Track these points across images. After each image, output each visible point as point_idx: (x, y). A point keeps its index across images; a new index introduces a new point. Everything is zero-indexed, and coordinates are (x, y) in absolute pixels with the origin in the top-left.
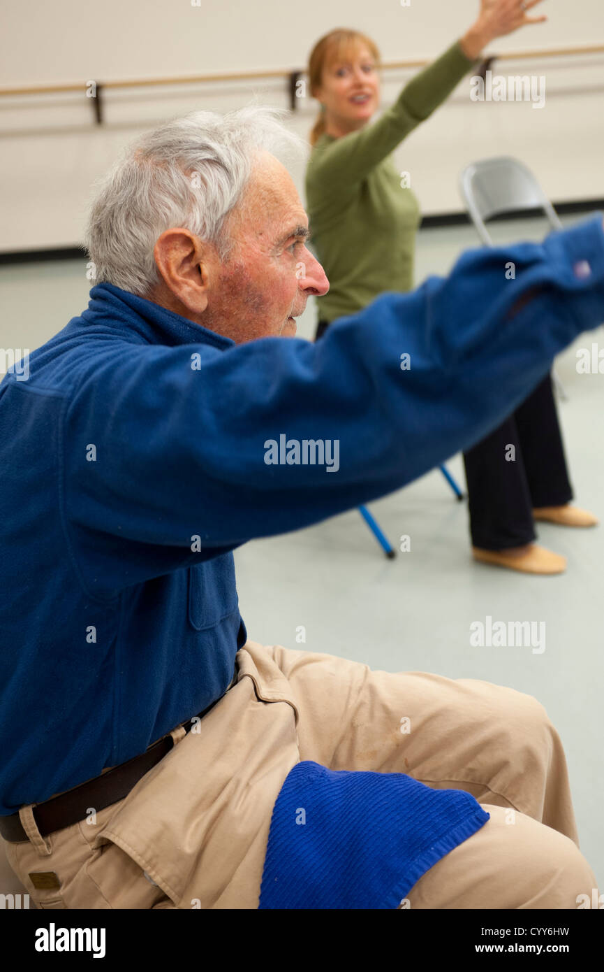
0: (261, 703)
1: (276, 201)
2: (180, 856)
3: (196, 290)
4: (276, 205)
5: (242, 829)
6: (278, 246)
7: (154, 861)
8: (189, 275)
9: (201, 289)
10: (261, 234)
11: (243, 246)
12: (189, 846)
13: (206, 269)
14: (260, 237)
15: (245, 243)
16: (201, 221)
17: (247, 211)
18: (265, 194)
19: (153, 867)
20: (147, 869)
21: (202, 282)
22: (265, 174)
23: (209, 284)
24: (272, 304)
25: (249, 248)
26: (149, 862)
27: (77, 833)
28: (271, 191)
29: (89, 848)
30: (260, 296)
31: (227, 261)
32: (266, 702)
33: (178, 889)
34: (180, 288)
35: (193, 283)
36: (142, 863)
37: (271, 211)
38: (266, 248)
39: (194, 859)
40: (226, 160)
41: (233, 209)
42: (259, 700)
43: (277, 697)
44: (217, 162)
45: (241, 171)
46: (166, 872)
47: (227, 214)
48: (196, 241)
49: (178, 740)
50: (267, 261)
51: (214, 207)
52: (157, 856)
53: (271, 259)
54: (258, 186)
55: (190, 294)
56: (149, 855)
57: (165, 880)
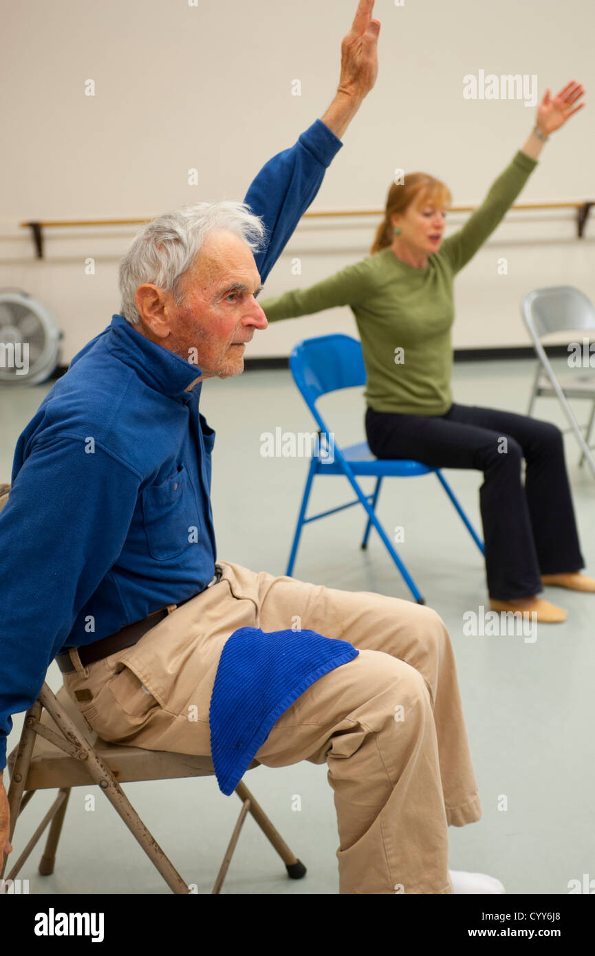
0: (235, 599)
1: (217, 268)
2: (165, 676)
3: (159, 324)
4: (216, 270)
5: (203, 660)
6: (216, 297)
7: (148, 677)
8: (156, 314)
9: (164, 322)
10: (205, 289)
11: (192, 296)
12: (171, 669)
13: (166, 311)
14: (205, 291)
15: (193, 294)
16: (163, 280)
17: (196, 274)
18: (209, 263)
19: (148, 681)
20: (144, 681)
21: (164, 318)
22: (213, 249)
23: (169, 319)
24: (213, 334)
25: (195, 298)
26: (145, 677)
27: (104, 664)
28: (214, 261)
29: (112, 673)
30: (204, 329)
31: (181, 306)
32: (238, 599)
33: (163, 697)
34: (150, 322)
35: (158, 318)
36: (140, 676)
37: (213, 275)
38: (207, 299)
39: (174, 678)
40: (185, 240)
41: (186, 272)
42: (234, 596)
43: (246, 596)
44: (178, 241)
45: (193, 247)
46: (155, 685)
47: (182, 274)
48: (160, 292)
49: (171, 611)
50: (208, 307)
51: (172, 269)
52: (150, 674)
53: (211, 306)
54: (206, 258)
55: (155, 325)
56: (145, 672)
57: (156, 690)
